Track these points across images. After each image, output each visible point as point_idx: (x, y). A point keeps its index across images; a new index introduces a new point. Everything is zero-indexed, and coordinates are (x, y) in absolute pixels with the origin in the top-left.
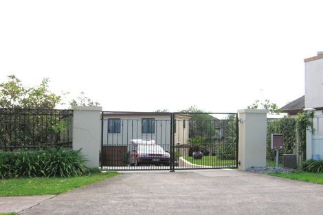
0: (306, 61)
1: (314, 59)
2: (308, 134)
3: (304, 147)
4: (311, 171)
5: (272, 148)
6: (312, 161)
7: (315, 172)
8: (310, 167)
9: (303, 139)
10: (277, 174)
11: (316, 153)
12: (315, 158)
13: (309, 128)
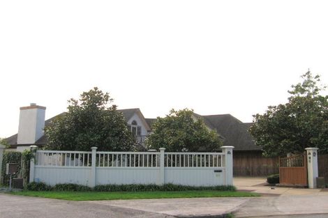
0: (22, 109)
1: (28, 108)
2: (32, 164)
3: (28, 173)
4: (34, 190)
5: (7, 173)
6: (34, 183)
7: (37, 190)
8: (33, 187)
9: (28, 167)
10: (11, 193)
11: (37, 177)
12: (36, 181)
13: (33, 159)
